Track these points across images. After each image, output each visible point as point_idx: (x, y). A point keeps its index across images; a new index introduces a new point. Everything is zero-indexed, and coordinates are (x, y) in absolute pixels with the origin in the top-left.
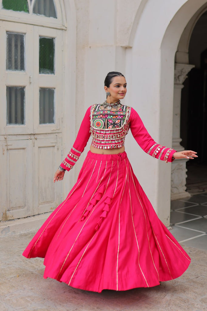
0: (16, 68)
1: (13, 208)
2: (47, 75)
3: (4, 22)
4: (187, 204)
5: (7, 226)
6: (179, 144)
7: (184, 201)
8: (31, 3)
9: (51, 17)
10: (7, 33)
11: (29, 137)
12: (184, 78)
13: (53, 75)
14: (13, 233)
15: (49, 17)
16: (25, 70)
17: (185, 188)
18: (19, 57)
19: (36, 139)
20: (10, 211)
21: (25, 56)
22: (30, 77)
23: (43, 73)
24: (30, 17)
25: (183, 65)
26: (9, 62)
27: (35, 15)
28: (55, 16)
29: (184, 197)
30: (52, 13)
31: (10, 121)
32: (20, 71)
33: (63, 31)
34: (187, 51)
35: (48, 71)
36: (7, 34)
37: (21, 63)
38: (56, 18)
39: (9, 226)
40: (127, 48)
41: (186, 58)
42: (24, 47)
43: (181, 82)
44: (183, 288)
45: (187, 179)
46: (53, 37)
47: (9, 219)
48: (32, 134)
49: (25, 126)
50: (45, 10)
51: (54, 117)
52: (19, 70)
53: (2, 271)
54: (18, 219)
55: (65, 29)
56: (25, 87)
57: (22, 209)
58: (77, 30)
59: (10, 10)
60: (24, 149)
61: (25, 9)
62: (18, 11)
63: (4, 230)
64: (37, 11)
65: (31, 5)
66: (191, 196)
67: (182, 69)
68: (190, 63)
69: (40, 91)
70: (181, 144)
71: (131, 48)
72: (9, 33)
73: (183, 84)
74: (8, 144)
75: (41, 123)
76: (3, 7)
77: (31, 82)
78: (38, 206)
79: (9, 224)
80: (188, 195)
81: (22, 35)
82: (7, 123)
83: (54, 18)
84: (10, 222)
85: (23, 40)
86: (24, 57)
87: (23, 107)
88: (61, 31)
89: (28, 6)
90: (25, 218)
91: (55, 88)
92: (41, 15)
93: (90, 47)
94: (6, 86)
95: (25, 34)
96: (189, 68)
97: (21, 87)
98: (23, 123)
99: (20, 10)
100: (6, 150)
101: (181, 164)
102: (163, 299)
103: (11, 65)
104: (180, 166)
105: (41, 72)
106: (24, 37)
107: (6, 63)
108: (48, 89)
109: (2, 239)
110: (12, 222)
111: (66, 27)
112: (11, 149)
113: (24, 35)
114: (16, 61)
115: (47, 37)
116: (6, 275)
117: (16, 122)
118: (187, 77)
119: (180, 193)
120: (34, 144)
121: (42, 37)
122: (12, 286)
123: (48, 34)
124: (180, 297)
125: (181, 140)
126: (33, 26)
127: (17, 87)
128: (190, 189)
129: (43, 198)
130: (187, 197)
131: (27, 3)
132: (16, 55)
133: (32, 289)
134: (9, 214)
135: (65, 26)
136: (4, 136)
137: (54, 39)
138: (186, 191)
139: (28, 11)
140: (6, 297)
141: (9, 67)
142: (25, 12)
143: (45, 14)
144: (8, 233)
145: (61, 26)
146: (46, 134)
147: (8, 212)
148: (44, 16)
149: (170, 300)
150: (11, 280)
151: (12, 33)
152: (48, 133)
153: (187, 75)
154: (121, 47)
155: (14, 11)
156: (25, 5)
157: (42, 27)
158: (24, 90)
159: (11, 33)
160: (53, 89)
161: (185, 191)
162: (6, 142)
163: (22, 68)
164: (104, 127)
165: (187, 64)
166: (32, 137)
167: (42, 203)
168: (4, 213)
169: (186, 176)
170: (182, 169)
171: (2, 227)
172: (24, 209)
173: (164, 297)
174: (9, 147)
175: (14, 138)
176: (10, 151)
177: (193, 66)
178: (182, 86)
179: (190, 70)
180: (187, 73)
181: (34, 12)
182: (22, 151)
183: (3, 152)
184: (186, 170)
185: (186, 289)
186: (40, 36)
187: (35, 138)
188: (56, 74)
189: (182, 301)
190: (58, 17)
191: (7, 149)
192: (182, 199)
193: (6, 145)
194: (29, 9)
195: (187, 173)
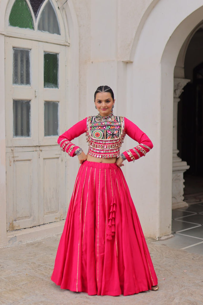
0: (22, 83)
1: (19, 218)
2: (51, 89)
3: (11, 38)
4: (185, 213)
5: (14, 236)
6: (176, 155)
7: (182, 211)
8: (36, 20)
9: (54, 34)
10: (14, 48)
11: (34, 149)
12: (180, 92)
13: (56, 89)
14: (19, 242)
15: (53, 33)
16: (30, 84)
17: (183, 198)
18: (25, 72)
19: (41, 151)
20: (16, 221)
21: (30, 70)
22: (35, 91)
23: (48, 87)
24: (35, 33)
25: (179, 79)
26: (15, 77)
27: (40, 32)
28: (58, 33)
29: (182, 206)
30: (56, 30)
31: (16, 134)
32: (26, 86)
33: (66, 46)
34: (183, 66)
35: (52, 86)
36: (14, 50)
37: (26, 78)
38: (60, 34)
39: (16, 235)
40: (128, 63)
41: (182, 73)
42: (29, 62)
43: (178, 96)
44: (190, 291)
45: (184, 190)
46: (57, 53)
47: (15, 229)
48: (37, 146)
49: (31, 138)
50: (49, 27)
51: (58, 129)
52: (25, 84)
53: (12, 278)
54: (24, 229)
55: (69, 45)
56: (31, 100)
57: (28, 219)
58: (79, 46)
59: (16, 27)
60: (29, 160)
61: (30, 26)
62: (24, 28)
63: (11, 239)
64: (41, 28)
65: (36, 22)
66: (189, 205)
67: (179, 84)
68: (186, 77)
69: (45, 104)
70: (179, 155)
71: (132, 62)
72: (15, 49)
73: (180, 97)
74: (15, 156)
75: (45, 135)
76: (9, 24)
77: (36, 95)
78: (44, 216)
79: (16, 234)
80: (186, 204)
81: (28, 51)
82: (14, 136)
83: (58, 34)
84: (16, 232)
85: (29, 56)
86: (29, 72)
87: (29, 120)
88: (65, 47)
89: (33, 23)
90: (31, 227)
91: (59, 102)
92: (45, 32)
93: (92, 62)
94: (12, 100)
95: (31, 50)
96: (184, 82)
97: (26, 101)
98: (28, 135)
99: (26, 27)
100: (12, 161)
101: (179, 174)
102: (172, 302)
103: (18, 80)
104: (178, 177)
105: (46, 86)
106: (30, 52)
107: (13, 77)
108: (52, 103)
109: (9, 248)
110: (18, 232)
111: (69, 44)
112: (17, 161)
113: (29, 50)
114: (22, 76)
115: (51, 53)
116: (16, 282)
117: (22, 135)
118: (183, 91)
119: (178, 203)
120: (39, 155)
121: (47, 53)
122: (25, 292)
123: (52, 49)
124: (188, 300)
125: (178, 151)
126: (38, 42)
127: (23, 100)
128: (187, 199)
129: (48, 209)
130: (185, 207)
131: (33, 20)
132: (22, 70)
133: (44, 295)
134: (16, 224)
135: (68, 42)
136: (11, 148)
137: (58, 55)
138: (184, 200)
139: (33, 28)
140: (20, 302)
141: (15, 82)
142: (31, 29)
143: (49, 31)
144: (15, 243)
145: (64, 43)
146: (51, 146)
147: (14, 222)
148: (48, 32)
149: (179, 303)
150: (23, 287)
151: (19, 49)
152: (53, 145)
153: (183, 89)
154: (123, 61)
155: (20, 28)
156: (30, 23)
157: (47, 44)
158: (30, 103)
159: (17, 49)
160: (57, 103)
161: (182, 201)
162: (13, 154)
163: (28, 82)
164: (103, 138)
165: (183, 78)
166: (38, 149)
167: (46, 213)
168: (11, 223)
169: (184, 186)
170: (179, 179)
171: (9, 237)
172: (30, 219)
173: (173, 300)
174: (16, 159)
175: (20, 149)
176: (17, 163)
177: (189, 81)
178: (179, 100)
179: (186, 84)
180: (183, 87)
181: (39, 28)
182: (28, 162)
183: (10, 164)
184: (184, 181)
185: (193, 292)
186: (44, 52)
187: (40, 149)
188: (59, 88)
189: (191, 303)
190: (61, 34)
191: (14, 161)
192: (181, 208)
193: (13, 156)
194: (34, 26)
195: (184, 183)
